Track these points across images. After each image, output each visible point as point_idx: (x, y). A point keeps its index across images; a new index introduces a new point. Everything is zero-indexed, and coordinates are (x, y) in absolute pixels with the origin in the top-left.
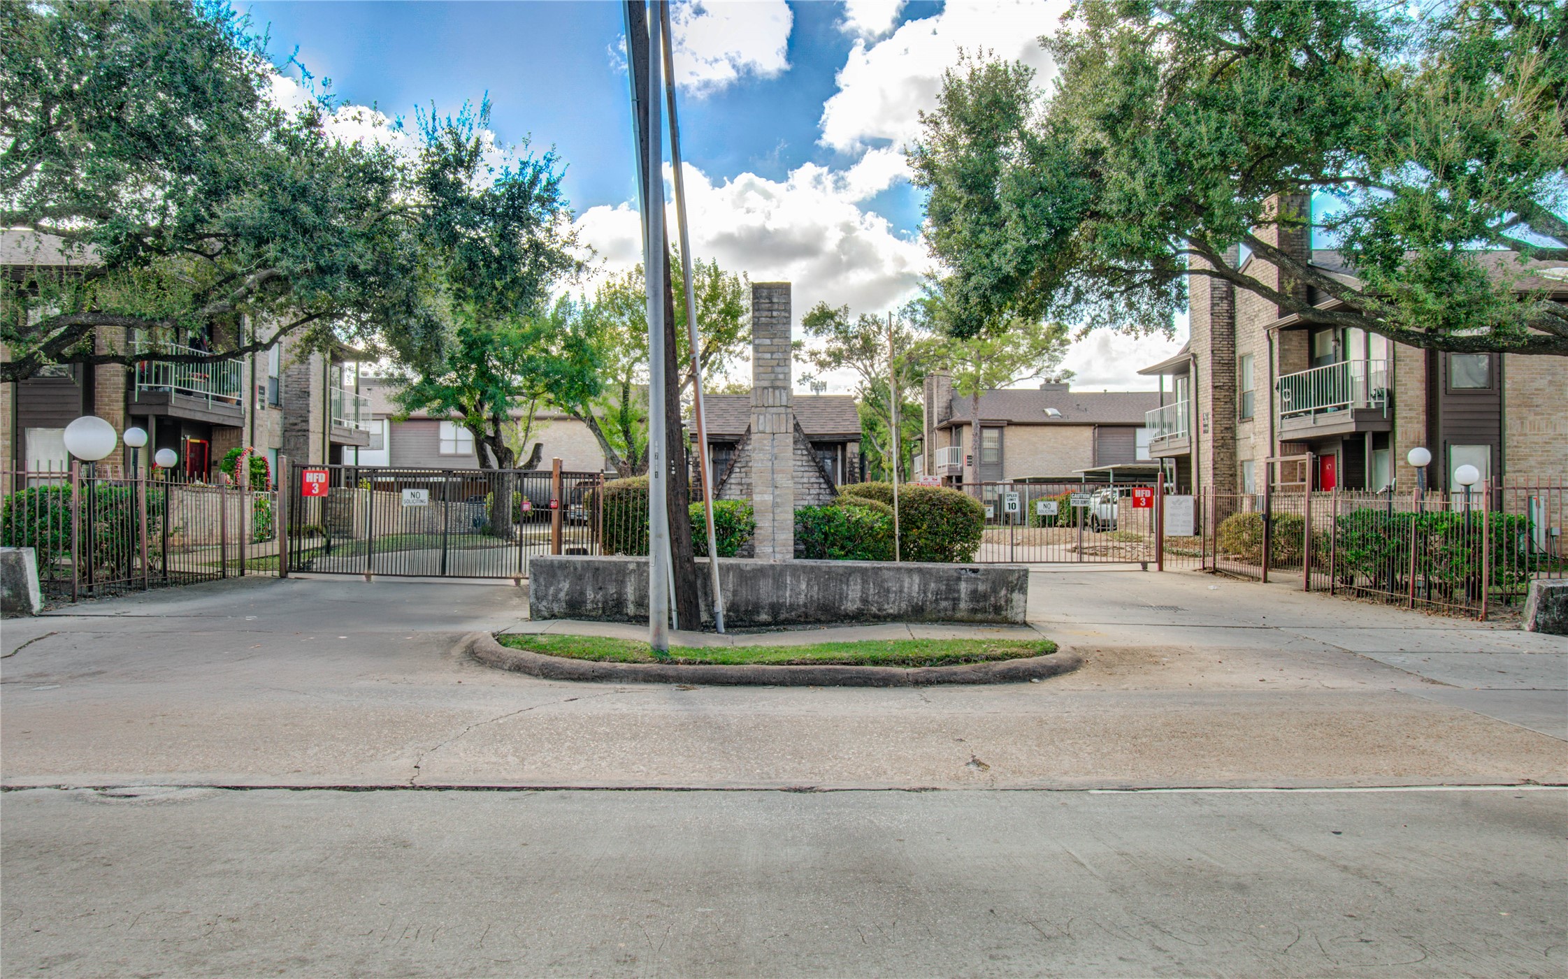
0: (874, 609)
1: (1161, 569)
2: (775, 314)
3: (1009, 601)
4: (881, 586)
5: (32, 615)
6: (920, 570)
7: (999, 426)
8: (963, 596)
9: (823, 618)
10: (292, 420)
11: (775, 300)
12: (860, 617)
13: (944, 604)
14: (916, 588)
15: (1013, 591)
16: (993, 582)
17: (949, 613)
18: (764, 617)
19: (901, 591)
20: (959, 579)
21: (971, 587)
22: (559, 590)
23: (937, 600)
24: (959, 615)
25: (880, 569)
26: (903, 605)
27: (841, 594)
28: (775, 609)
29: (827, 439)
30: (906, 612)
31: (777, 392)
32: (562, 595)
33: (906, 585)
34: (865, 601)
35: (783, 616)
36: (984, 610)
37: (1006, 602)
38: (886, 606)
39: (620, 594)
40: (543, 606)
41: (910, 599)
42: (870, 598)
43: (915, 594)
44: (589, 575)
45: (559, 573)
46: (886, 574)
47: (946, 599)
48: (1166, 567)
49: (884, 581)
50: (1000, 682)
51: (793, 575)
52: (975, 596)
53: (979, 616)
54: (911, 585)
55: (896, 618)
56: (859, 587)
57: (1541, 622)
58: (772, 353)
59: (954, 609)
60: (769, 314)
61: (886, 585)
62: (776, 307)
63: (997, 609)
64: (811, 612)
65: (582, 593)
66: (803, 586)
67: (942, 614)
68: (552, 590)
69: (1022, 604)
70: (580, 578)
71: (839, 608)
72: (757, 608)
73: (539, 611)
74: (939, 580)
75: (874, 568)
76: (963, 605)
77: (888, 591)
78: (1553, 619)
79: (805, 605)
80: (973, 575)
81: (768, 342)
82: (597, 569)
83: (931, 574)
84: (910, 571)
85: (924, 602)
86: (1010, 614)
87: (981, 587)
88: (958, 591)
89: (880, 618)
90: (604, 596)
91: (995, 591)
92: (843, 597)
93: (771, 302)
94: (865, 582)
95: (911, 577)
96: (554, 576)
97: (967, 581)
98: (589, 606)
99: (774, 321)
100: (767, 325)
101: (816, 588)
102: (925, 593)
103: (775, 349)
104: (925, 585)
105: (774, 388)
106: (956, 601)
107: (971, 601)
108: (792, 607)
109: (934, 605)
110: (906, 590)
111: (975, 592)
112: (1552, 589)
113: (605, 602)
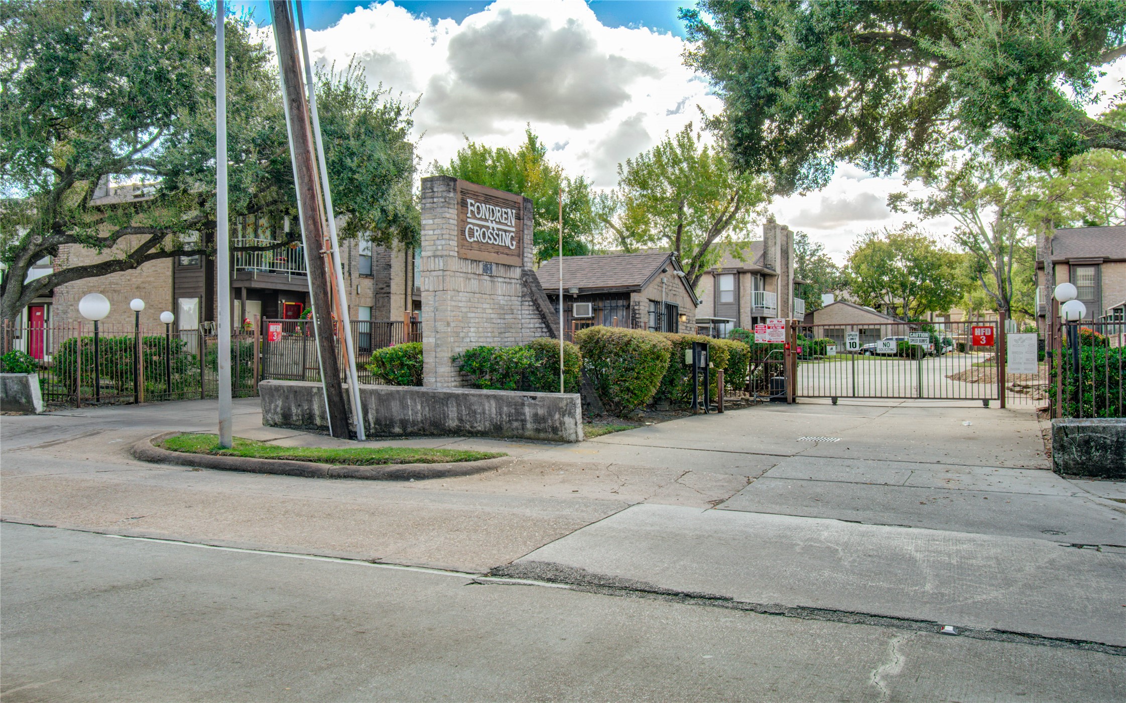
0: (468, 427)
1: (1003, 406)
2: (435, 200)
3: (562, 423)
4: (470, 409)
5: (35, 414)
6: (495, 397)
7: (1097, 263)
8: (528, 418)
9: (435, 432)
10: (381, 286)
11: (435, 190)
12: (457, 433)
13: (515, 424)
14: (494, 411)
15: (564, 415)
16: (549, 408)
17: (520, 431)
18: (397, 430)
19: (484, 413)
20: (523, 404)
21: (533, 411)
22: (277, 406)
23: (510, 421)
24: (528, 433)
25: (467, 395)
26: (487, 424)
27: (444, 414)
28: (404, 423)
29: (614, 290)
30: (490, 429)
31: (437, 260)
32: (279, 409)
33: (487, 408)
34: (461, 420)
35: (409, 430)
36: (545, 430)
37: (560, 424)
38: (475, 425)
39: (311, 409)
40: (269, 416)
41: (491, 420)
42: (464, 418)
43: (494, 416)
44: (291, 396)
45: (275, 394)
46: (473, 399)
47: (516, 420)
48: (1009, 404)
49: (471, 404)
50: (387, 479)
51: (411, 399)
52: (537, 418)
53: (542, 435)
54: (490, 408)
55: (482, 435)
56: (455, 409)
57: (1060, 462)
58: (434, 230)
59: (523, 429)
60: (431, 200)
61: (473, 408)
62: (436, 194)
63: (555, 430)
64: (427, 427)
65: (290, 409)
66: (419, 407)
67: (515, 432)
68: (273, 406)
69: (573, 426)
70: (287, 398)
71: (444, 424)
72: (392, 424)
73: (267, 420)
74: (509, 404)
75: (463, 394)
76: (529, 426)
77: (475, 412)
78: (1074, 460)
79: (422, 421)
80: (533, 401)
81: (431, 222)
82: (296, 392)
83: (503, 400)
84: (488, 397)
85: (501, 422)
86: (564, 434)
87: (541, 412)
88: (524, 414)
89: (473, 434)
90: (302, 411)
91: (551, 415)
92: (446, 417)
93: (433, 192)
94: (458, 405)
95: (489, 402)
96: (273, 396)
97: (530, 405)
98: (295, 418)
99: (435, 205)
100: (430, 209)
101: (427, 409)
102: (501, 415)
103: (435, 227)
104: (500, 408)
105: (435, 256)
106: (524, 421)
107: (534, 422)
108: (414, 423)
109: (508, 425)
110: (487, 412)
111: (536, 415)
112: (1065, 428)
113: (303, 415)
